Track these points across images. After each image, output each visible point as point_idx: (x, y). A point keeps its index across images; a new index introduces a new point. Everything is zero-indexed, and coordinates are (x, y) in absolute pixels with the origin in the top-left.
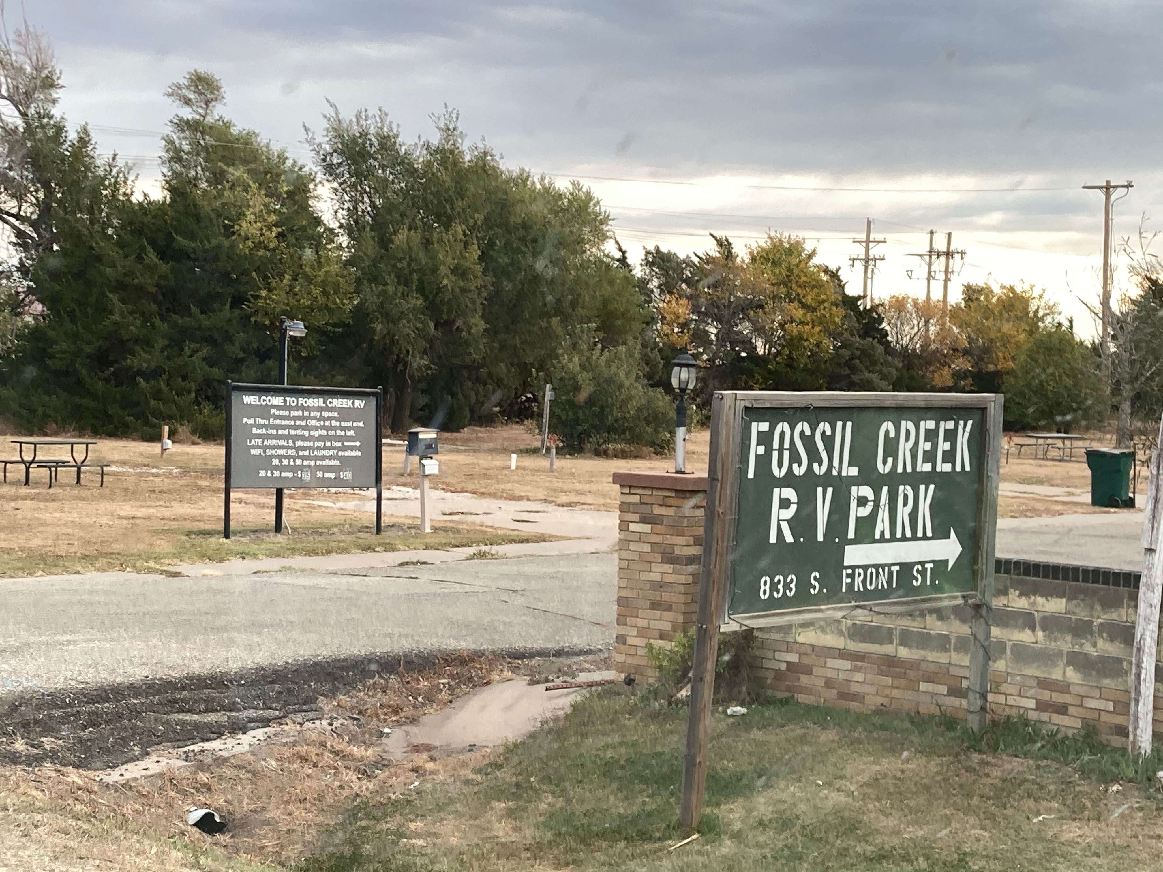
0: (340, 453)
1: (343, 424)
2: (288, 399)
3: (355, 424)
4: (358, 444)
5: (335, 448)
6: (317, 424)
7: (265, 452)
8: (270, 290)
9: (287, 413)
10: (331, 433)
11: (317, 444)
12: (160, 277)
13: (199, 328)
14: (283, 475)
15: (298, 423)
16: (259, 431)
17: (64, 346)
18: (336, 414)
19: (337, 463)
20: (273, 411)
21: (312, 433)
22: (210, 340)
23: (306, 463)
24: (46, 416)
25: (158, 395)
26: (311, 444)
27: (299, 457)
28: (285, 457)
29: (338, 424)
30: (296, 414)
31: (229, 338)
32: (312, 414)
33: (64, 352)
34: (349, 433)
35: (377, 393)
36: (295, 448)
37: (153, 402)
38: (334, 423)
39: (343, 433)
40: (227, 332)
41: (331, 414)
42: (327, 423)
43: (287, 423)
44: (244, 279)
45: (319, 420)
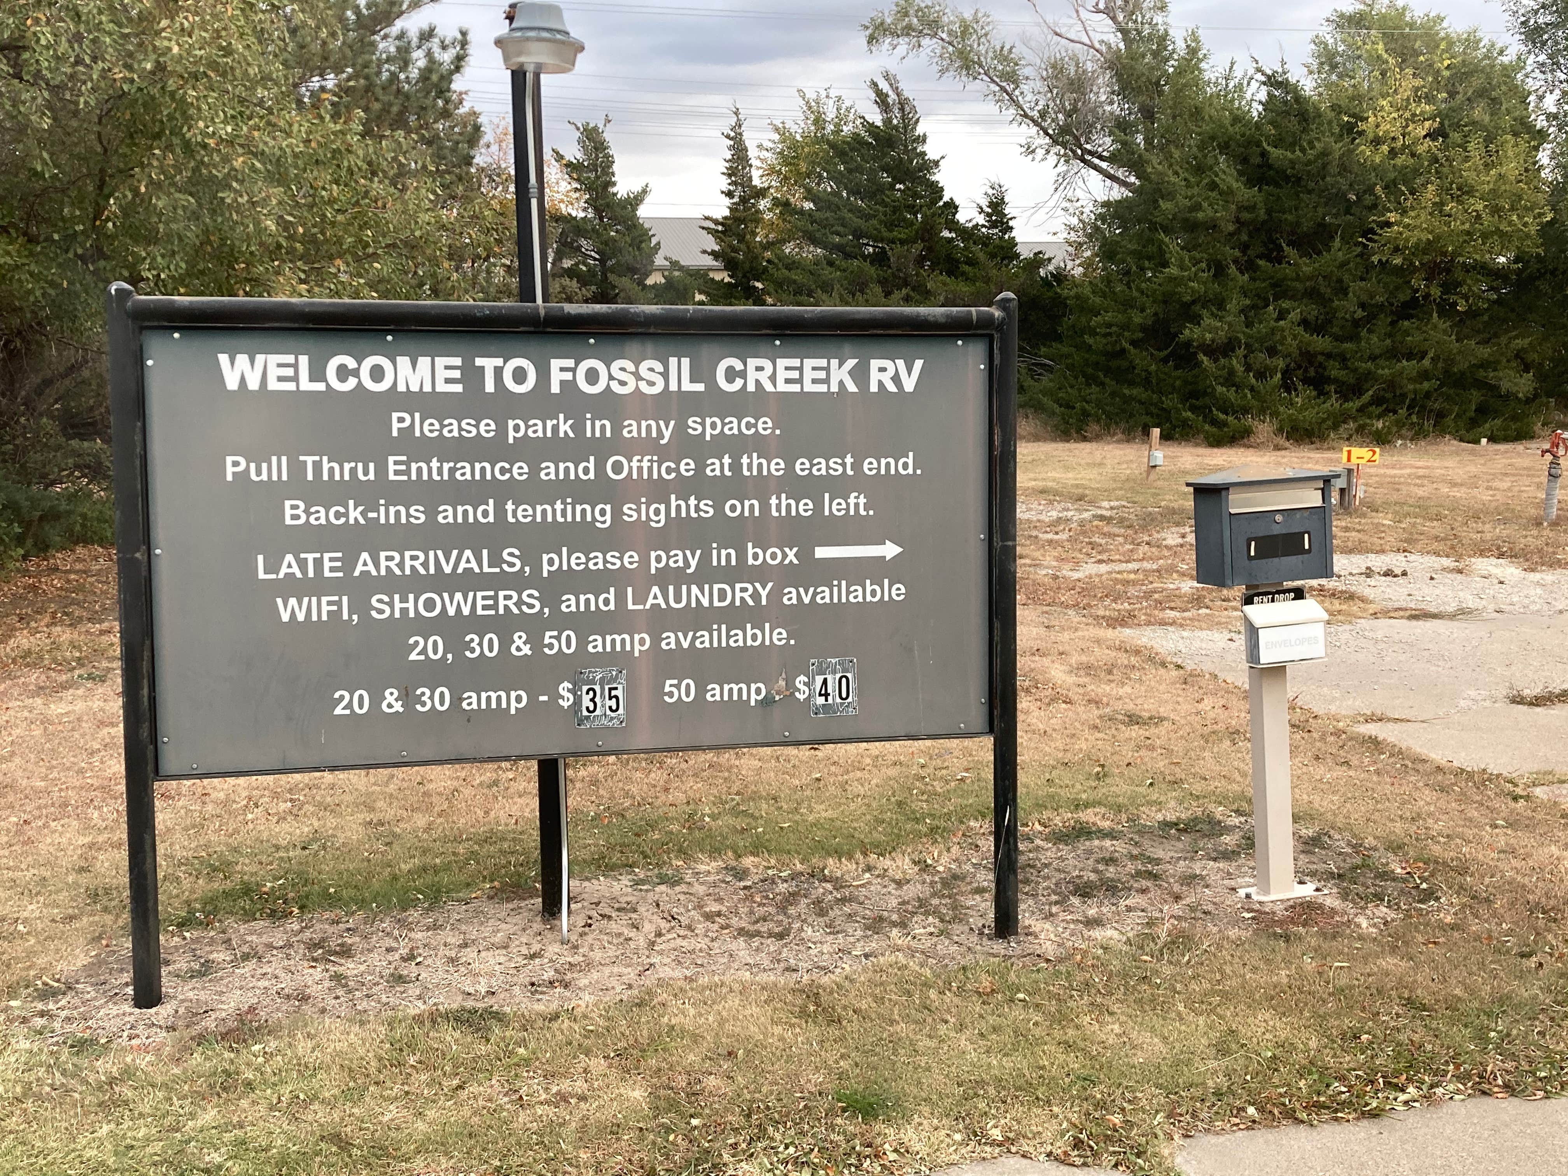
0: (790, 597)
1: (801, 466)
2: (488, 364)
3: (869, 466)
4: (890, 550)
5: (761, 574)
6: (664, 472)
7: (361, 606)
8: (1404, 212)
9: (487, 428)
10: (733, 508)
11: (657, 560)
12: (1241, 208)
13: (1298, 278)
14: (471, 701)
15: (549, 471)
16: (321, 516)
17: (1108, 317)
18: (765, 426)
19: (779, 637)
20: (399, 421)
21: (630, 513)
22: (1313, 294)
23: (597, 644)
24: (1085, 414)
25: (1230, 380)
26: (630, 560)
27: (561, 622)
28: (480, 625)
29: (776, 467)
30: (538, 429)
31: (1342, 290)
32: (632, 429)
33: (1109, 325)
34: (834, 507)
35: (987, 322)
36: (535, 580)
37: (1220, 389)
38: (750, 464)
39: (805, 507)
40: (1340, 281)
41: (733, 426)
42: (717, 467)
43: (494, 471)
44: (1368, 200)
45: (663, 453)
